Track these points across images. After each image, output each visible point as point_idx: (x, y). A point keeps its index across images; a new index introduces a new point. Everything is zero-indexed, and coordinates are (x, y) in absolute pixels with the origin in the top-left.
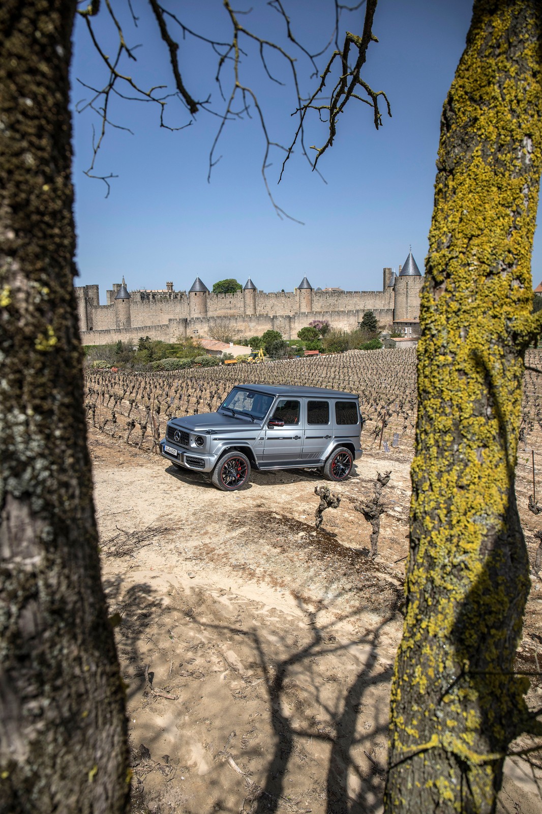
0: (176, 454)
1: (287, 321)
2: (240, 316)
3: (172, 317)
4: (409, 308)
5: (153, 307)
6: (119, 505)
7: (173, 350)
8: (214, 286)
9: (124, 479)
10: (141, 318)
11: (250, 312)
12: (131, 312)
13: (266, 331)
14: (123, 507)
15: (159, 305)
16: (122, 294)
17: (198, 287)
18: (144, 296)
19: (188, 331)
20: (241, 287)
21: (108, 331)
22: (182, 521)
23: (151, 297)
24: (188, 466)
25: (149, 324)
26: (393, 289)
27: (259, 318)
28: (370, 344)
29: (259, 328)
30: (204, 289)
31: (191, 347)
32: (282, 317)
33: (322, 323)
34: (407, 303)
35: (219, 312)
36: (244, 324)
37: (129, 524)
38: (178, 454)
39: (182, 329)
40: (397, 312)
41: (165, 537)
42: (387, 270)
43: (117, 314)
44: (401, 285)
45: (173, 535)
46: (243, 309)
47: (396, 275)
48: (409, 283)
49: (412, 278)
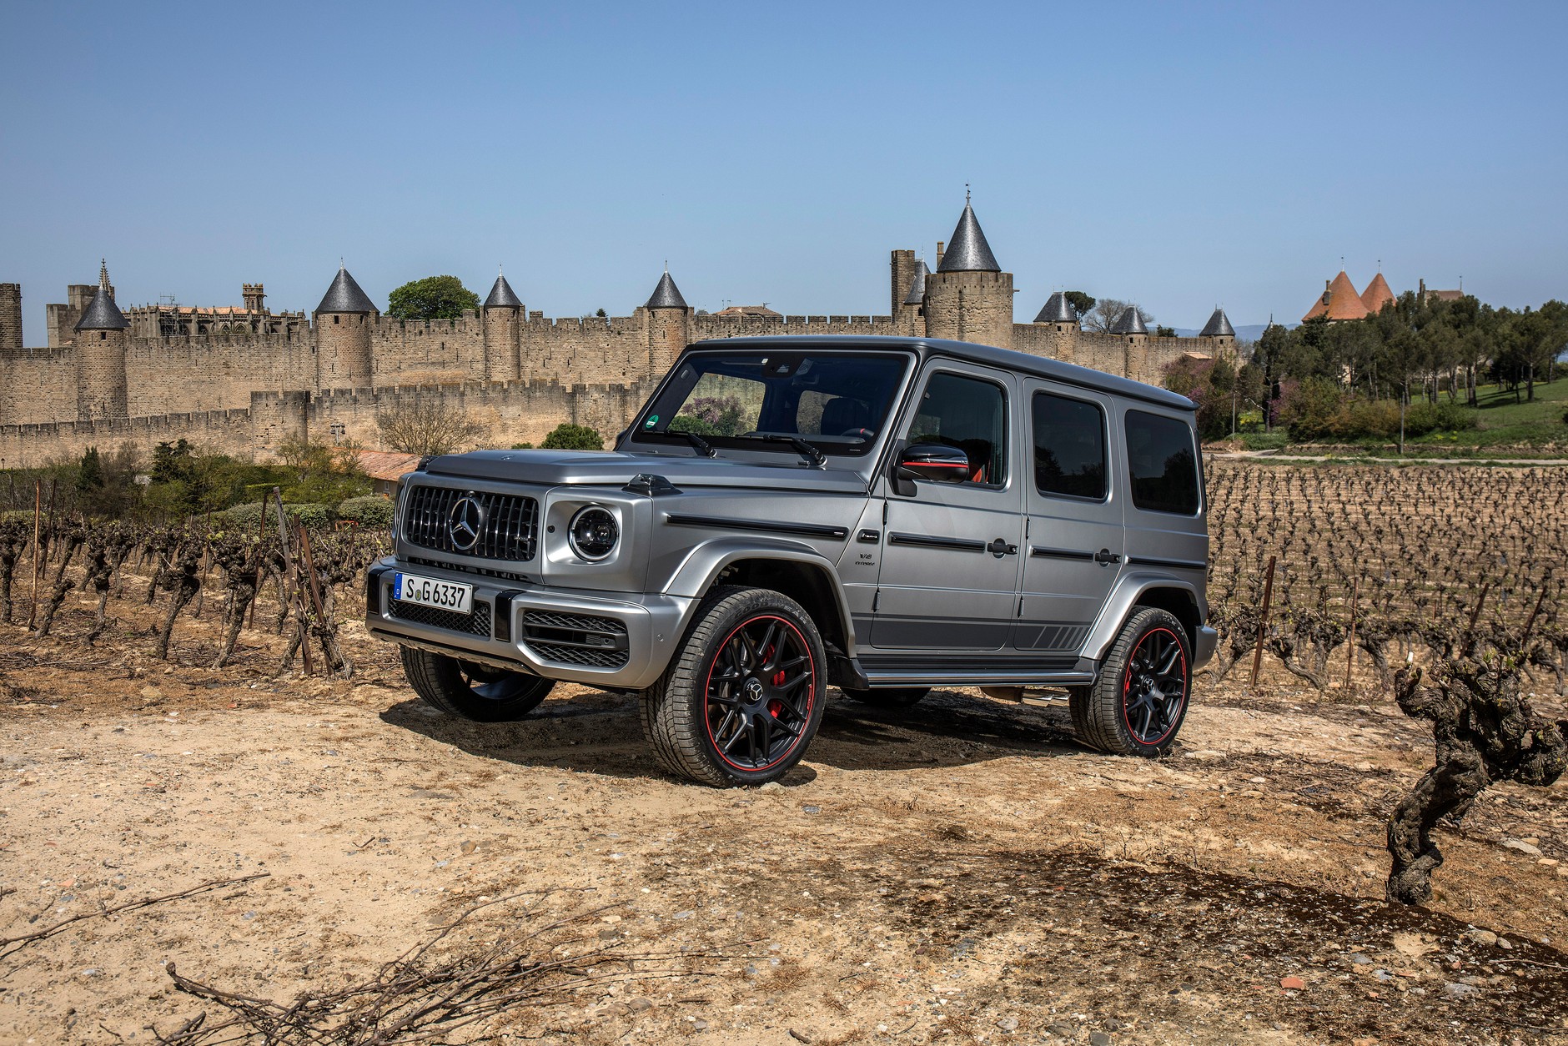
0: (465, 607)
1: (615, 402)
2: (473, 385)
3: (261, 387)
5: (200, 356)
6: (173, 858)
7: (266, 480)
8: (392, 297)
9: (185, 749)
10: (160, 390)
11: (502, 373)
12: (129, 370)
13: (554, 429)
14: (197, 866)
15: (221, 351)
16: (101, 315)
17: (343, 299)
18: (173, 325)
19: (313, 429)
20: (472, 300)
21: (50, 429)
22: (594, 915)
23: (193, 327)
24: (537, 660)
25: (186, 407)
26: (921, 312)
27: (533, 391)
29: (532, 421)
30: (362, 306)
31: (327, 474)
32: (600, 388)
33: (719, 405)
35: (408, 373)
36: (485, 410)
37: (255, 954)
38: (477, 605)
39: (292, 423)
41: (529, 1020)
42: (901, 258)
43: (80, 377)
44: (946, 298)
45: (568, 997)
46: (481, 366)
47: (928, 270)
48: (966, 291)
49: (975, 277)
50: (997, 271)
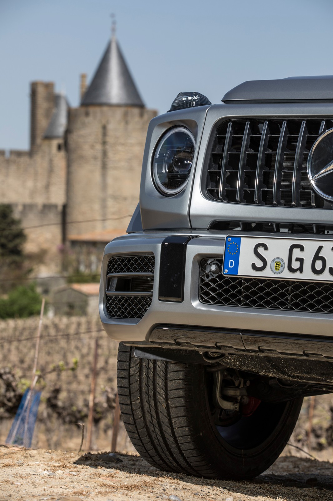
4: (110, 202)
26: (61, 147)
28: (12, 302)
34: (104, 186)
40: (75, 215)
42: (40, 90)
47: (68, 104)
48: (110, 127)
49: (119, 113)
50: (141, 106)
